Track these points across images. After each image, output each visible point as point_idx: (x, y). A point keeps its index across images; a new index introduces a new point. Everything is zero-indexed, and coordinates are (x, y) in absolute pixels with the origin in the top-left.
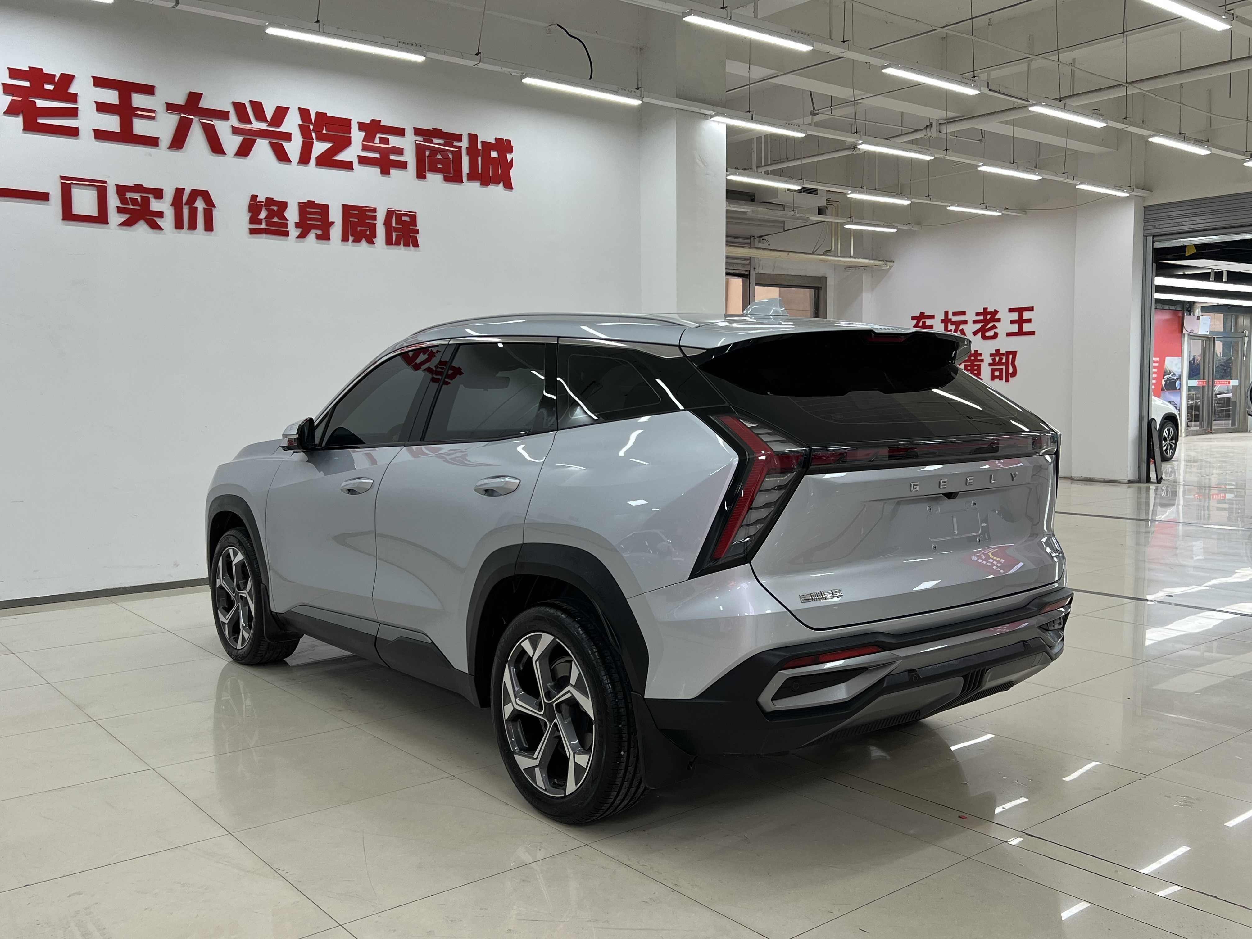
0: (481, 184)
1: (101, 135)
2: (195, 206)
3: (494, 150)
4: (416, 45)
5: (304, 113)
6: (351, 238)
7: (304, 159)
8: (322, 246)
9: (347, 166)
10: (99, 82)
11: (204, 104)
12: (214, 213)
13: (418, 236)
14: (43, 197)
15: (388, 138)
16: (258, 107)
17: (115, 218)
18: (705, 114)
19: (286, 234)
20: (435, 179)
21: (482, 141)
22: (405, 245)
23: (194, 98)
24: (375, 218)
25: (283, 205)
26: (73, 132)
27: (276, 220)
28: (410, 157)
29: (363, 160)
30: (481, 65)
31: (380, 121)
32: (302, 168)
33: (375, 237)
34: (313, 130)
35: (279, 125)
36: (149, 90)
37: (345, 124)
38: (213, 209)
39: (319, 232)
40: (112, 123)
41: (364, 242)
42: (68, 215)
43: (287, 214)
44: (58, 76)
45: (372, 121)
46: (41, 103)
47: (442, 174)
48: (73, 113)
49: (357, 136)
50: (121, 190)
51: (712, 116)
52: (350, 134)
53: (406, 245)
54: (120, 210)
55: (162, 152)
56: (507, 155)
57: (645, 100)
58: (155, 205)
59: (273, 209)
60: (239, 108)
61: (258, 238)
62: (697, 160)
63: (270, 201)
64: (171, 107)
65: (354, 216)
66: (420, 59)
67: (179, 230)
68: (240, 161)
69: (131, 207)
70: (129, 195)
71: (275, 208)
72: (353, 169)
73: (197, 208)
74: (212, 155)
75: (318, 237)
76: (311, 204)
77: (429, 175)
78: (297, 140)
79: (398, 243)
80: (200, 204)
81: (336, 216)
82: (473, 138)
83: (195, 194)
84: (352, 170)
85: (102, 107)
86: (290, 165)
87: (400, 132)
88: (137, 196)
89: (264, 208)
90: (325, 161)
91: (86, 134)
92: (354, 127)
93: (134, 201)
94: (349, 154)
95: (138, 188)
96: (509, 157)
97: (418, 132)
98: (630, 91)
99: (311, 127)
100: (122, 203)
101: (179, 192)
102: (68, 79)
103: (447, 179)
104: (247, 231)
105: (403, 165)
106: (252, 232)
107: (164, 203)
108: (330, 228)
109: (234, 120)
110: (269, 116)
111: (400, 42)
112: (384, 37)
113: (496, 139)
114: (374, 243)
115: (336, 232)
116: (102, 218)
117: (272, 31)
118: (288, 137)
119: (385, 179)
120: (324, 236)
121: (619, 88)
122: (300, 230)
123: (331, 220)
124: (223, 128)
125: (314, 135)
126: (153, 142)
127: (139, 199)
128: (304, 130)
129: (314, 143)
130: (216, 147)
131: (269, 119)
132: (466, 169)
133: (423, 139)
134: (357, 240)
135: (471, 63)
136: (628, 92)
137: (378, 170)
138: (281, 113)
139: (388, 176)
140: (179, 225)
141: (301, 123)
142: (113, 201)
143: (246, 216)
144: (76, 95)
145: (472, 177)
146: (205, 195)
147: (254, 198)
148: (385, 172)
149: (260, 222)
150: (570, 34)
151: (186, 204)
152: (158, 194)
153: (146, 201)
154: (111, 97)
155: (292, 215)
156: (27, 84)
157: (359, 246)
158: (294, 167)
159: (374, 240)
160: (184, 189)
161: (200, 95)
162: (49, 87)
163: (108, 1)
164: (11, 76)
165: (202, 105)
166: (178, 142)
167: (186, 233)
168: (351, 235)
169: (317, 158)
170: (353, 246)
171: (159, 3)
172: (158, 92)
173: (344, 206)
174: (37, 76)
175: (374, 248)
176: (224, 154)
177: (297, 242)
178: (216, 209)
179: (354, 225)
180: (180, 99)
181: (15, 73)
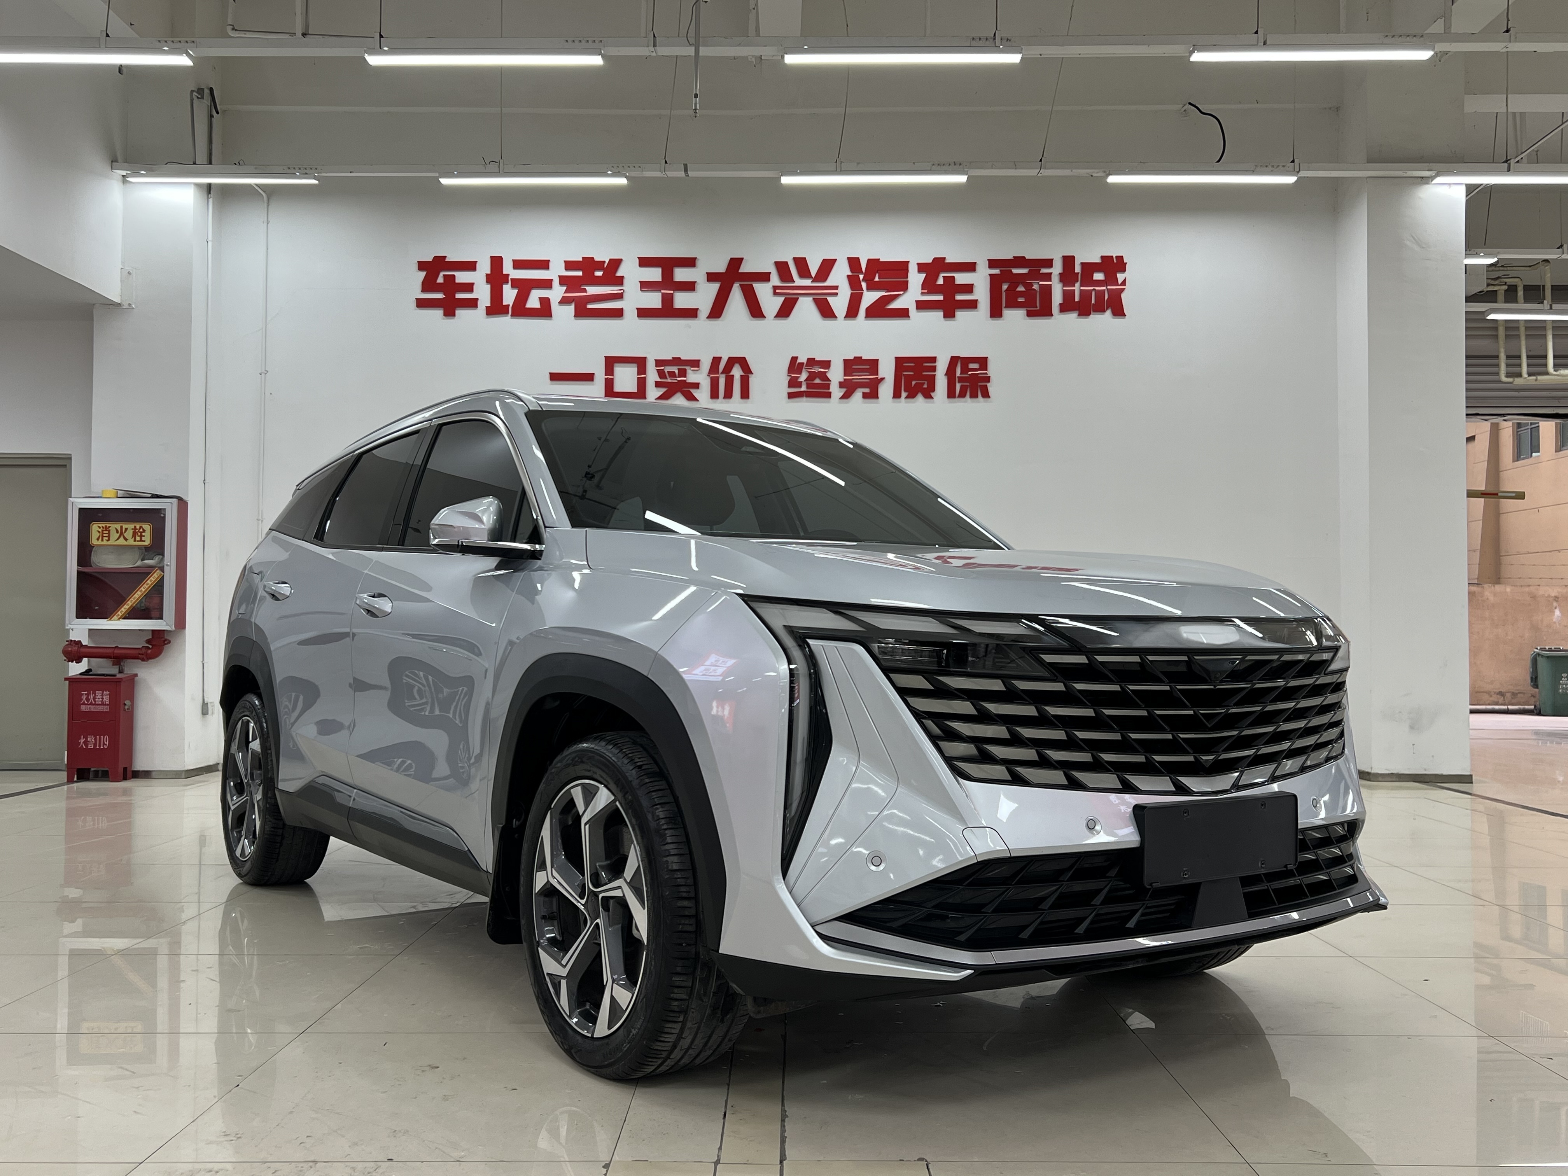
0: (1079, 315)
1: (644, 313)
2: (731, 374)
3: (1099, 271)
4: (955, 164)
5: (854, 263)
6: (904, 394)
7: (852, 312)
8: (871, 404)
9: (903, 313)
10: (645, 262)
11: (744, 268)
12: (750, 379)
13: (988, 385)
14: (588, 377)
15: (954, 277)
16: (802, 264)
17: (653, 392)
18: (1422, 177)
19: (828, 395)
20: (1014, 316)
21: (1082, 263)
22: (971, 397)
23: (735, 263)
24: (934, 369)
25: (826, 365)
26: (618, 314)
27: (817, 381)
28: (982, 294)
29: (922, 306)
30: (1045, 172)
31: (944, 258)
32: (851, 322)
33: (934, 390)
34: (862, 280)
35: (825, 280)
36: (690, 262)
37: (902, 268)
38: (750, 375)
39: (867, 390)
40: (654, 300)
41: (920, 398)
42: (610, 394)
43: (830, 374)
44: (607, 262)
45: (935, 259)
46: (591, 290)
47: (1025, 309)
48: (619, 296)
49: (916, 279)
50: (660, 364)
51: (1432, 178)
52: (907, 278)
53: (974, 396)
54: (658, 385)
55: (702, 322)
56: (1118, 275)
57: (1303, 174)
58: (692, 376)
59: (815, 370)
60: (782, 268)
61: (797, 402)
62: (1408, 243)
63: (811, 362)
64: (712, 277)
65: (908, 369)
66: (962, 179)
67: (715, 400)
68: (782, 322)
69: (669, 380)
70: (668, 369)
71: (817, 369)
72: (909, 317)
73: (733, 376)
74: (752, 320)
75: (865, 396)
76: (858, 360)
77: (1008, 313)
78: (845, 293)
79: (962, 395)
80: (737, 372)
81: (887, 371)
82: (1068, 261)
83: (732, 361)
85: (646, 286)
86: (836, 320)
87: (970, 267)
88: (675, 369)
89: (804, 370)
90: (878, 311)
91: (630, 313)
92: (913, 269)
93: (672, 374)
94: (906, 300)
95: (676, 361)
96: (1120, 277)
97: (992, 263)
98: (1275, 167)
99: (861, 277)
100: (660, 378)
101: (716, 361)
102: (616, 263)
103: (1030, 314)
104: (786, 395)
105: (972, 305)
106: (791, 396)
107: (701, 373)
108: (879, 386)
109: (775, 280)
110: (814, 271)
111: (933, 165)
112: (914, 163)
113: (1102, 257)
114: (932, 398)
115: (886, 389)
116: (640, 394)
117: (786, 180)
118: (834, 291)
119: (950, 323)
120: (872, 394)
121: (1256, 166)
122: (844, 390)
123: (880, 376)
124: (763, 291)
125: (864, 285)
126: (691, 313)
127: (677, 372)
128: (853, 282)
129: (864, 294)
130: (756, 311)
131: (813, 275)
132: (1057, 298)
133: (1000, 270)
134: (911, 395)
135: (1033, 172)
136: (1272, 169)
137: (940, 314)
138: (827, 266)
139: (953, 319)
140: (714, 394)
141: (850, 273)
142: (652, 376)
143: (785, 380)
144: (622, 277)
145: (1065, 308)
146: (743, 362)
147: (794, 359)
148: (949, 314)
149: (799, 385)
150: (1203, 111)
151: (722, 373)
152: (695, 364)
153: (683, 373)
154: (655, 274)
155: (836, 374)
156: (580, 273)
157: (914, 403)
158: (841, 323)
159: (932, 394)
160: (721, 358)
161: (741, 260)
162: (599, 273)
163: (622, 181)
164: (567, 269)
165: (743, 269)
166: (717, 311)
167: (721, 403)
168: (905, 391)
169: (867, 309)
170: (906, 403)
171: (671, 174)
172: (698, 263)
173: (897, 359)
174: (588, 265)
175: (933, 403)
176: (764, 317)
177: (840, 403)
178: (753, 375)
179: (909, 379)
180: (721, 267)
181: (569, 265)
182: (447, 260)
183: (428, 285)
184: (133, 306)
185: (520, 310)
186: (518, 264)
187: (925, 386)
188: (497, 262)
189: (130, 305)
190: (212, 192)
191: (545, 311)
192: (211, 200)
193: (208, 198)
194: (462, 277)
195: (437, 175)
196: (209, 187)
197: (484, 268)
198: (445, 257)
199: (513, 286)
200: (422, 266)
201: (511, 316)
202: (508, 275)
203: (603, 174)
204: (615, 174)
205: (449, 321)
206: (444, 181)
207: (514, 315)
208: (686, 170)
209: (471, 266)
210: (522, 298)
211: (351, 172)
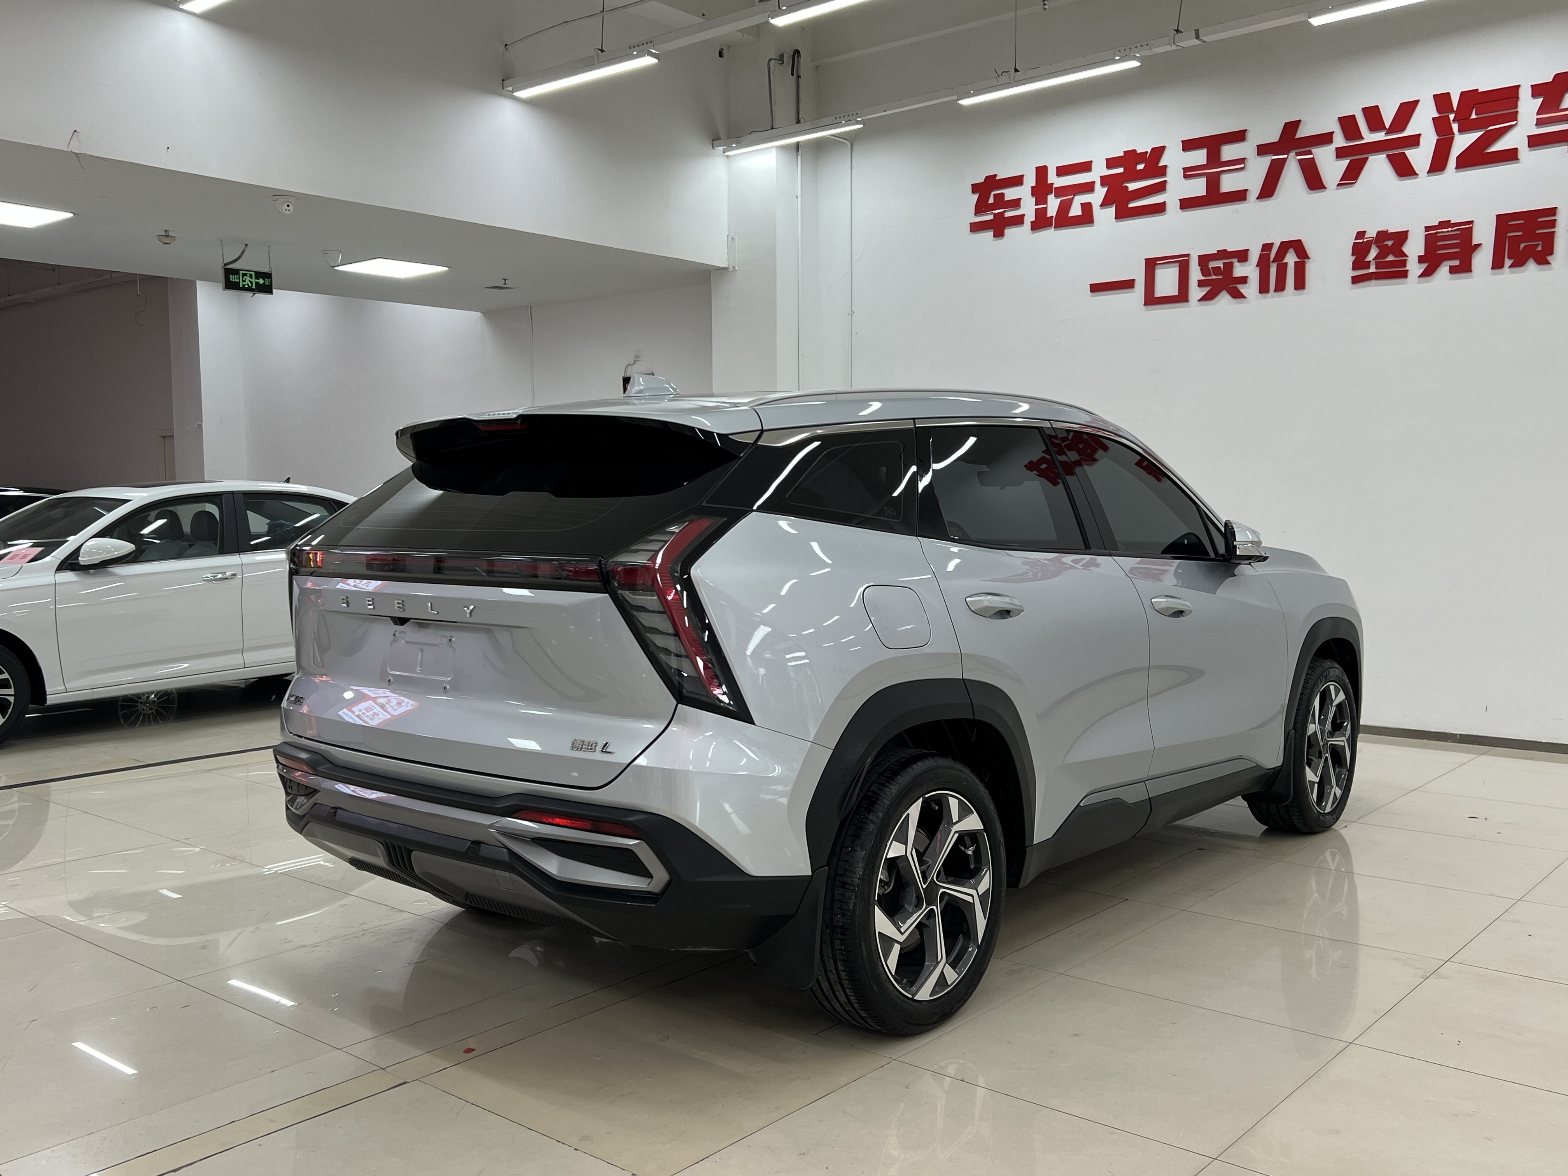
1: (1187, 204)
2: (1284, 261)
5: (1442, 101)
6: (1508, 262)
7: (1438, 165)
8: (1462, 281)
9: (1511, 155)
10: (1189, 145)
12: (1307, 266)
14: (1128, 284)
16: (1373, 115)
17: (1196, 292)
19: (1404, 275)
24: (1553, 224)
25: (1402, 237)
26: (1160, 208)
27: (1390, 258)
29: (1535, 142)
32: (1437, 178)
33: (1551, 252)
34: (1453, 121)
35: (1403, 129)
36: (1239, 136)
37: (1510, 95)
39: (1456, 263)
40: (1198, 187)
41: (1531, 265)
42: (1151, 300)
43: (1406, 249)
44: (1149, 151)
45: (1558, 75)
46: (1132, 186)
48: (1161, 188)
49: (1528, 107)
50: (1204, 260)
52: (1516, 107)
54: (1201, 284)
55: (1250, 206)
58: (1239, 270)
59: (1387, 245)
60: (1348, 124)
61: (1363, 287)
63: (1382, 236)
64: (1263, 150)
65: (1515, 228)
67: (1264, 295)
68: (1346, 191)
69: (1214, 277)
70: (1213, 264)
71: (1390, 243)
72: (1518, 159)
73: (1286, 263)
74: (1309, 194)
75: (1453, 270)
76: (1445, 225)
78: (1430, 140)
80: (1291, 259)
81: (1484, 234)
83: (1285, 246)
84: (1517, 161)
85: (1189, 173)
86: (1416, 178)
88: (1219, 264)
89: (1373, 246)
90: (1473, 158)
91: (1173, 205)
92: (1525, 94)
93: (1216, 270)
94: (1515, 138)
95: (1222, 254)
99: (1452, 116)
100: (1204, 275)
101: (1267, 247)
102: (1159, 152)
104: (1349, 281)
106: (1356, 280)
107: (1249, 265)
108: (1473, 255)
109: (1340, 141)
110: (1388, 121)
114: (1548, 263)
115: (1482, 259)
116: (1182, 297)
117: (1316, 21)
118: (1414, 141)
120: (1464, 267)
122: (1424, 266)
123: (1475, 241)
124: (1324, 155)
125: (1455, 127)
126: (1240, 196)
127: (1222, 266)
128: (1441, 126)
129: (1455, 138)
130: (1315, 182)
131: (1388, 124)
134: (1519, 263)
137: (1563, 148)
138: (1407, 110)
140: (1264, 288)
141: (1436, 115)
142: (1195, 274)
143: (1349, 261)
144: (1165, 166)
146: (1298, 246)
147: (1361, 235)
149: (1367, 265)
151: (1273, 261)
152: (1242, 256)
153: (1229, 267)
154: (1199, 157)
155: (1414, 248)
156: (1121, 170)
157: (1521, 272)
158: (1424, 181)
159: (1549, 258)
160: (1273, 244)
161: (1297, 123)
162: (1141, 167)
163: (1134, 64)
164: (1109, 166)
165: (1302, 133)
166: (1268, 190)
167: (1273, 297)
168: (1509, 258)
169: (1458, 158)
170: (1511, 273)
171: (1185, 44)
172: (1249, 136)
173: (1499, 217)
174: (1130, 158)
175: (1550, 269)
176: (1325, 188)
177: (1419, 283)
178: (1310, 260)
179: (1516, 241)
180: (1273, 135)
181: (1111, 163)
182: (997, 178)
183: (981, 208)
184: (737, 268)
185: (1063, 220)
186: (1062, 171)
187: (1539, 248)
188: (1042, 172)
189: (734, 267)
190: (799, 149)
191: (1087, 217)
192: (799, 158)
193: (797, 156)
194: (1010, 194)
195: (956, 97)
196: (797, 145)
197: (1030, 180)
198: (996, 175)
199: (1056, 196)
200: (975, 188)
201: (1055, 227)
202: (1052, 184)
203: (1111, 61)
204: (1124, 59)
205: (1000, 242)
206: (965, 102)
207: (1057, 227)
208: (1197, 37)
209: (1017, 181)
210: (1064, 207)
211: (884, 111)
